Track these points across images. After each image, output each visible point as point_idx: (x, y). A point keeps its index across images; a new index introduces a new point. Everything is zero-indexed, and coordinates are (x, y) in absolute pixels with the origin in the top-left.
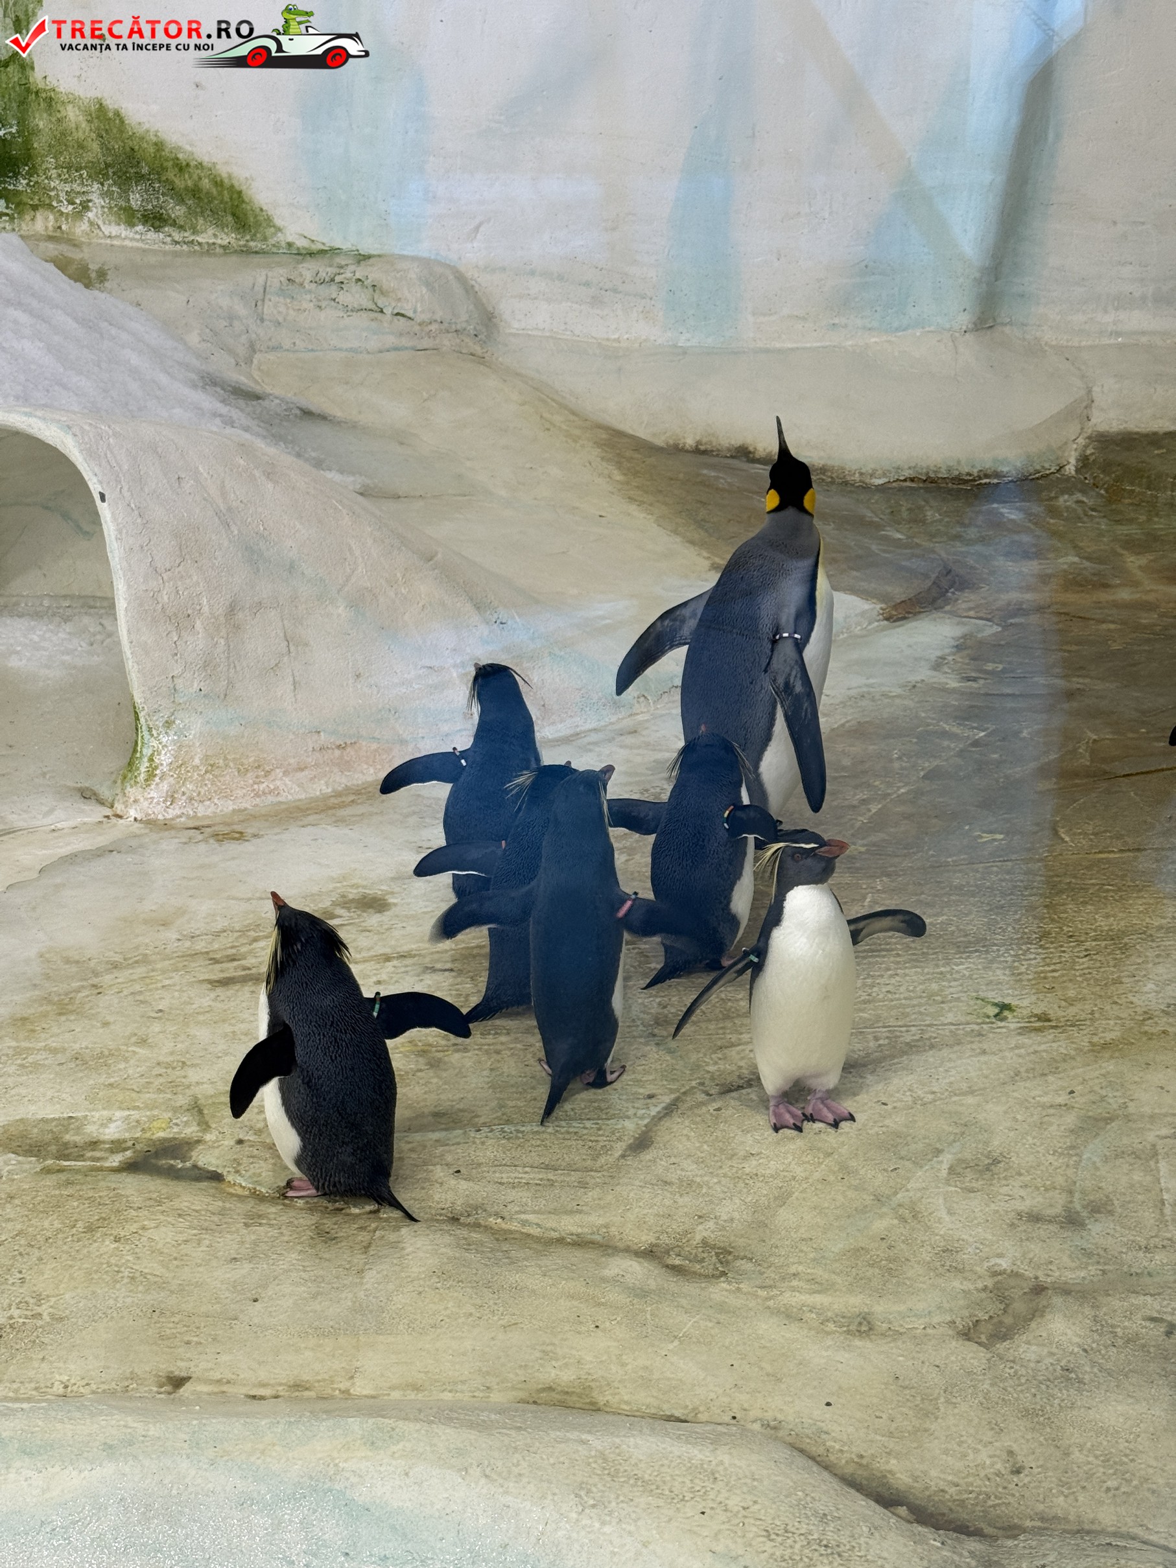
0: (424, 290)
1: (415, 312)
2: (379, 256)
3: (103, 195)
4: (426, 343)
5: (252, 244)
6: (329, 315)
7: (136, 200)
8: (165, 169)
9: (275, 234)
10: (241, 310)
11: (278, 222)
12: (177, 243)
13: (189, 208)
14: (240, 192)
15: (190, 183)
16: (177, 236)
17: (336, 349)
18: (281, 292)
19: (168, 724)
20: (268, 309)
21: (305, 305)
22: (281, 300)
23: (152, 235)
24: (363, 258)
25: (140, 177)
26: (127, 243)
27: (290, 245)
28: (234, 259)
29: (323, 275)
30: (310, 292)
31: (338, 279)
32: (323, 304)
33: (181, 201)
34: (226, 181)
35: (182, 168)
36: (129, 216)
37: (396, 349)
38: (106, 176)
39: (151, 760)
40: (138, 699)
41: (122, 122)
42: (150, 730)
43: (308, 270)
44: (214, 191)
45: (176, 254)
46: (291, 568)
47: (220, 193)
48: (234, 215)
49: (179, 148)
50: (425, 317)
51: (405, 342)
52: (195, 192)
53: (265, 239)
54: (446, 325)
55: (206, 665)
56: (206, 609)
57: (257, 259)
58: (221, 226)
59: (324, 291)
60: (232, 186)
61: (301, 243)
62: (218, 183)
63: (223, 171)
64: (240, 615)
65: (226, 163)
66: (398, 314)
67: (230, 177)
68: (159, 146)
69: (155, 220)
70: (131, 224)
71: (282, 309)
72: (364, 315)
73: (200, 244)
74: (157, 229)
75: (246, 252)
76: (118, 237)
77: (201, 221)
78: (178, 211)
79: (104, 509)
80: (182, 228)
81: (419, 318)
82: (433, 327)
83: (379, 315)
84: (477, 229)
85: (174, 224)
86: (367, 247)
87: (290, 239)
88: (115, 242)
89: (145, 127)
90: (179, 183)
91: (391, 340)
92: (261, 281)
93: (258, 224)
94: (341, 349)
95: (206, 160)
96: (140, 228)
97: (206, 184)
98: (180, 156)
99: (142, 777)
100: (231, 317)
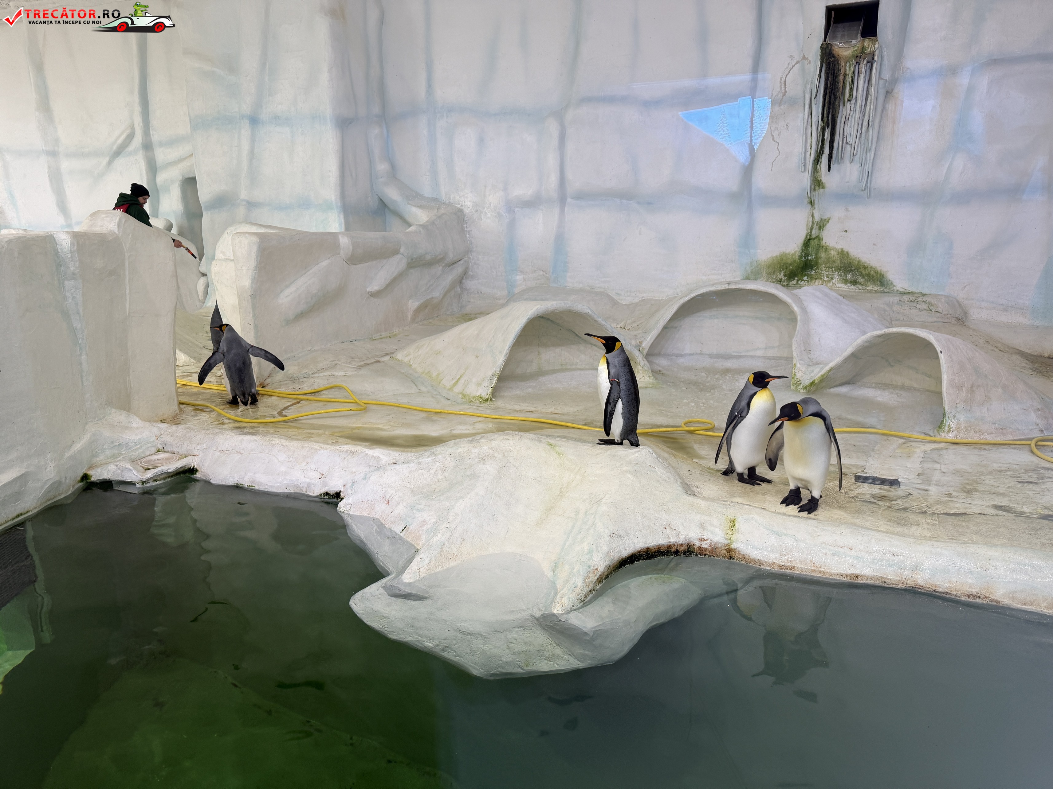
0: (946, 304)
1: (943, 311)
2: (929, 294)
3: (838, 276)
4: (946, 321)
5: (885, 290)
6: (913, 311)
7: (849, 277)
8: (859, 268)
9: (893, 287)
10: (887, 309)
11: (895, 284)
12: (860, 289)
13: (866, 279)
14: (883, 275)
15: (867, 272)
16: (860, 287)
17: (917, 321)
18: (898, 304)
19: (954, 416)
20: (895, 309)
21: (906, 308)
22: (898, 306)
23: (852, 287)
24: (924, 295)
25: (851, 270)
26: (844, 289)
27: (897, 290)
28: (879, 294)
29: (911, 299)
30: (907, 304)
31: (916, 301)
32: (912, 308)
33: (863, 277)
34: (879, 272)
35: (865, 268)
36: (846, 281)
37: (936, 322)
38: (840, 270)
39: (949, 426)
40: (946, 408)
41: (848, 255)
42: (949, 418)
43: (906, 298)
44: (875, 275)
45: (859, 292)
46: (986, 376)
47: (877, 275)
48: (880, 281)
49: (865, 262)
50: (946, 313)
51: (940, 320)
52: (868, 275)
53: (890, 289)
54: (952, 315)
55: (965, 401)
56: (966, 385)
57: (887, 294)
58: (875, 284)
59: (912, 304)
60: (881, 273)
61: (902, 290)
62: (876, 272)
63: (879, 269)
64: (974, 388)
65: (880, 267)
66: (936, 312)
67: (881, 271)
68: (859, 262)
69: (854, 283)
70: (846, 284)
71: (899, 309)
72: (925, 311)
73: (867, 290)
74: (854, 285)
75: (883, 292)
76: (841, 287)
77: (869, 283)
78: (862, 280)
79: (941, 356)
80: (862, 285)
81: (944, 313)
82: (949, 316)
83: (930, 312)
84: (965, 287)
85: (860, 284)
86: (924, 292)
88: (840, 289)
89: (856, 256)
90: (864, 272)
91: (935, 319)
92: (891, 300)
93: (888, 284)
94: (919, 321)
95: (874, 265)
96: (849, 285)
97: (872, 272)
98: (865, 265)
99: (946, 430)
100: (885, 311)
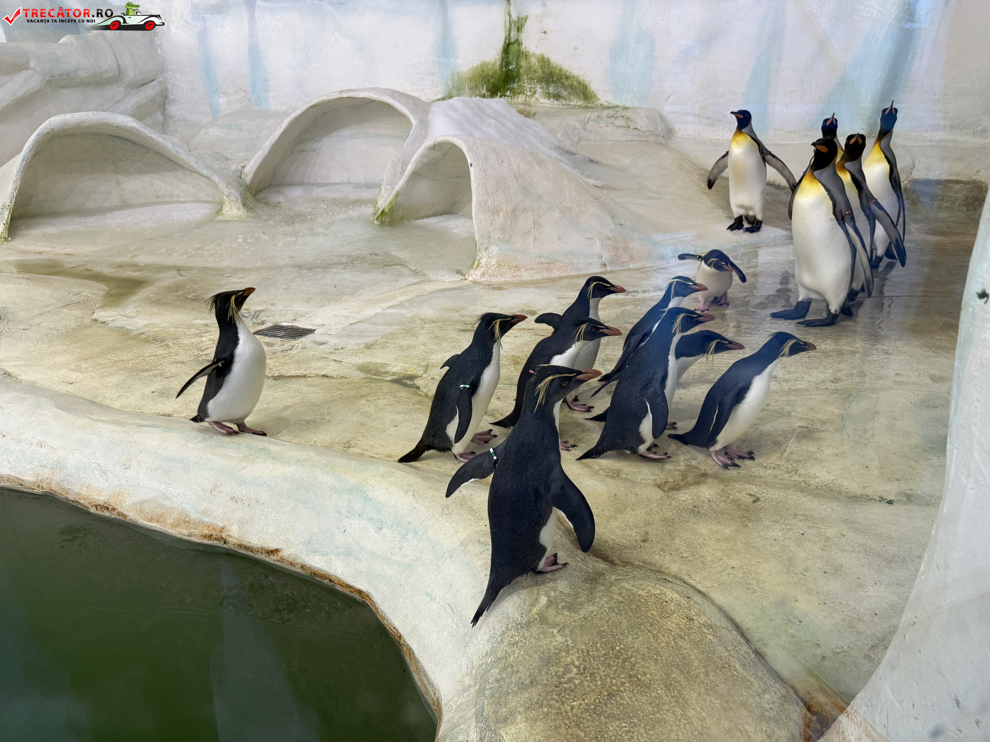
0: (646, 119)
1: (641, 127)
2: (632, 108)
3: (541, 88)
4: (644, 139)
5: (589, 105)
6: (610, 128)
7: (551, 90)
8: (561, 78)
9: (597, 101)
10: (578, 126)
11: (598, 96)
12: (563, 105)
13: (569, 92)
14: (586, 86)
15: (570, 83)
16: (564, 102)
17: (610, 140)
18: (595, 120)
19: (486, 249)
20: (589, 126)
21: (602, 125)
22: (594, 123)
23: (555, 102)
24: (625, 108)
25: (553, 82)
26: (547, 105)
27: (601, 105)
28: (582, 110)
29: (610, 114)
30: (604, 120)
31: (615, 116)
32: (609, 125)
33: (566, 89)
34: (582, 82)
35: (567, 78)
36: (549, 96)
37: (632, 141)
38: (542, 82)
39: (479, 261)
40: (477, 239)
41: (549, 62)
42: (480, 250)
43: (605, 113)
44: (578, 86)
45: (562, 109)
46: (540, 197)
47: (580, 87)
48: (583, 94)
49: (567, 71)
50: (645, 129)
51: (635, 138)
52: (571, 86)
53: (593, 103)
54: (652, 132)
55: (502, 229)
56: (504, 208)
57: (591, 110)
58: (579, 98)
59: (609, 120)
60: (584, 84)
61: (606, 104)
62: (579, 83)
63: (581, 78)
64: (517, 212)
65: (583, 76)
66: (635, 128)
67: (583, 81)
68: (561, 70)
69: (557, 97)
70: (549, 98)
71: (594, 127)
72: (622, 128)
73: (571, 105)
74: (557, 100)
75: (587, 107)
76: (544, 103)
77: (572, 96)
78: (564, 93)
79: (472, 169)
80: (566, 99)
81: (643, 129)
82: (647, 133)
83: (628, 129)
84: (669, 97)
85: (563, 98)
86: (627, 105)
87: (602, 102)
88: (544, 105)
89: (557, 63)
90: (566, 83)
91: (630, 137)
92: (588, 116)
93: (591, 97)
94: (612, 141)
95: (576, 75)
96: (552, 100)
97: (575, 83)
98: (567, 74)
99: (475, 266)
100: (574, 129)
